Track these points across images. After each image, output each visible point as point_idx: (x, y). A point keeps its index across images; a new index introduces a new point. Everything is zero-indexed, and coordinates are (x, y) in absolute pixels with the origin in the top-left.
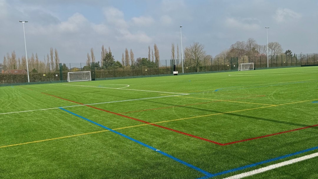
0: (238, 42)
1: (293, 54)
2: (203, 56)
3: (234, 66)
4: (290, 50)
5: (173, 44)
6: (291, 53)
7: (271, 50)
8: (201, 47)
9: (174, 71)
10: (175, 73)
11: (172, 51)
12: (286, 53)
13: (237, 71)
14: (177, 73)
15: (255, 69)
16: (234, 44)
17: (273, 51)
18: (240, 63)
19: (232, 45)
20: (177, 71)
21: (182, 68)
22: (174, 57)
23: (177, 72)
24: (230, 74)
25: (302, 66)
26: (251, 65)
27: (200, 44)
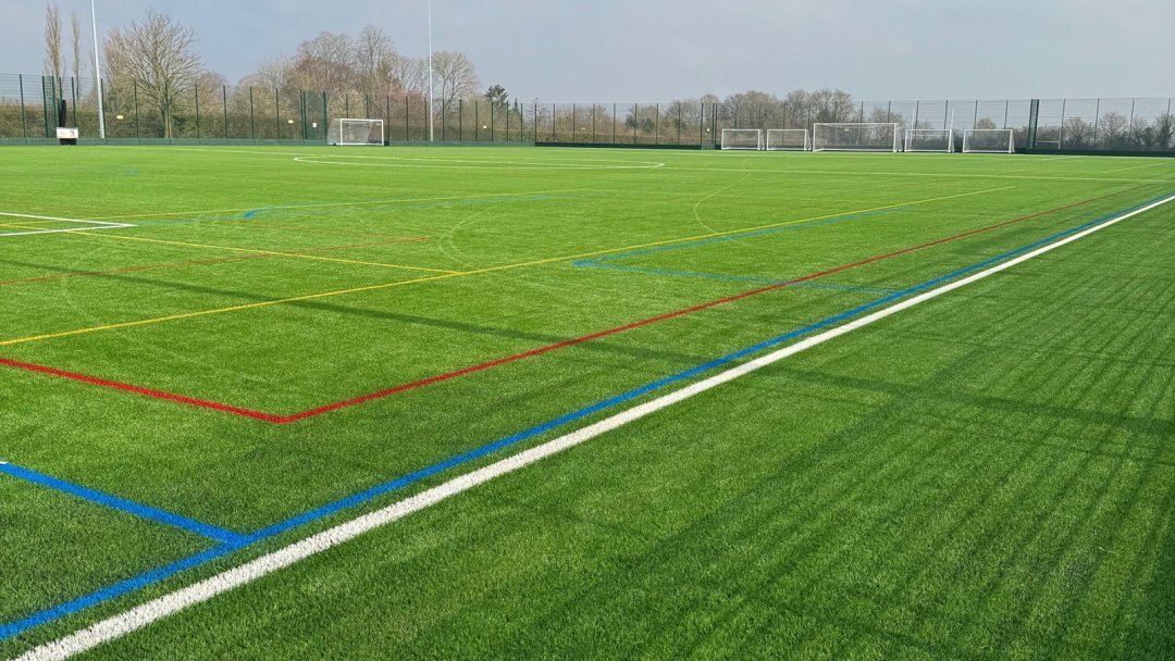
0: (323, 33)
1: (510, 100)
2: (189, 73)
3: (315, 125)
4: (502, 86)
5: (52, 7)
6: (505, 96)
7: (440, 79)
8: (181, 34)
9: (62, 125)
10: (64, 133)
11: (48, 40)
12: (490, 96)
13: (326, 144)
14: (76, 136)
15: (387, 144)
16: (313, 39)
17: (449, 83)
18: (336, 116)
19: (305, 44)
20: (75, 125)
21: (98, 116)
22: (56, 64)
23: (76, 131)
24: (300, 156)
25: (538, 144)
26: (376, 128)
27: (173, 23)
